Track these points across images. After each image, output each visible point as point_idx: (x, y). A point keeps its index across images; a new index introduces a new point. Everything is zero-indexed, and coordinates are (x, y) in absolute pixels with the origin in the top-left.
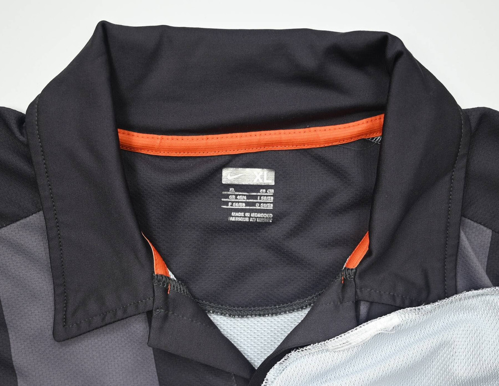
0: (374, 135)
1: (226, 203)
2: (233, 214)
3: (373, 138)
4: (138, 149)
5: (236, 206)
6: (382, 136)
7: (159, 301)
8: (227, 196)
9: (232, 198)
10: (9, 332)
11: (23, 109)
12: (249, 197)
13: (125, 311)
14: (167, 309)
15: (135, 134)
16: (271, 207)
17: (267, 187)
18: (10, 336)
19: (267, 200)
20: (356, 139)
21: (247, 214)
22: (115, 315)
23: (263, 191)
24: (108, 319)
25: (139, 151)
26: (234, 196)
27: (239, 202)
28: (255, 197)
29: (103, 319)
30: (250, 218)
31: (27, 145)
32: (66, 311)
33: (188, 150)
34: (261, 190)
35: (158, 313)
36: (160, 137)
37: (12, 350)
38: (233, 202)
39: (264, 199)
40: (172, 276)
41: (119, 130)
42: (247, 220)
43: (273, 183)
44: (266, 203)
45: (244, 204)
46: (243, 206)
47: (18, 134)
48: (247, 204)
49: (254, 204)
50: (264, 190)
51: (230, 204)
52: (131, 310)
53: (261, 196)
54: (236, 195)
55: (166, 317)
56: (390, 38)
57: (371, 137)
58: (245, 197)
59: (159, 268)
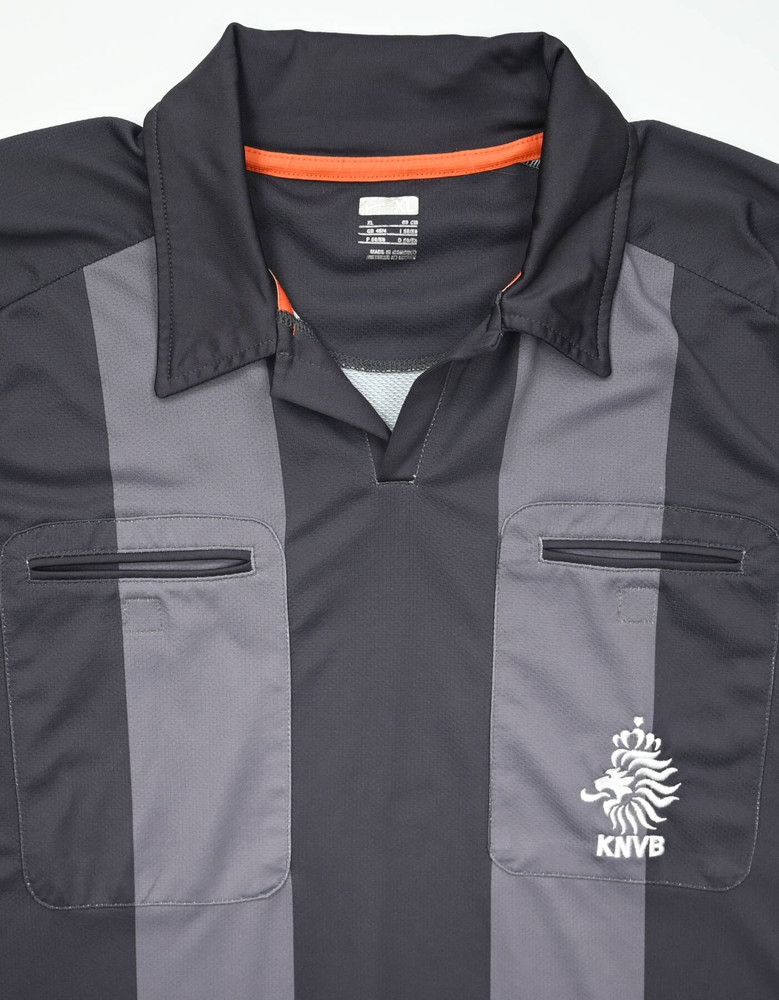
0: (532, 158)
1: (364, 238)
2: (372, 251)
3: (530, 162)
4: (264, 169)
5: (375, 241)
6: (542, 159)
7: (284, 343)
8: (365, 230)
9: (370, 232)
10: (103, 386)
11: (139, 120)
12: (390, 230)
13: (242, 356)
14: (292, 353)
15: (262, 152)
16: (414, 242)
17: (410, 218)
18: (104, 391)
19: (410, 233)
20: (511, 163)
21: (389, 252)
22: (230, 362)
23: (405, 222)
24: (221, 368)
25: (265, 172)
26: (372, 230)
27: (378, 236)
28: (396, 230)
29: (216, 368)
30: (390, 256)
31: (142, 160)
32: (171, 361)
33: (322, 173)
34: (403, 222)
35: (283, 357)
36: (290, 156)
37: (106, 409)
38: (371, 237)
39: (407, 232)
40: (297, 317)
41: (246, 148)
42: (388, 258)
43: (416, 213)
44: (410, 237)
45: (384, 239)
46: (382, 241)
47: (133, 145)
48: (388, 238)
49: (395, 239)
50: (407, 222)
51: (368, 239)
52: (250, 355)
53: (403, 228)
54: (375, 229)
55: (290, 363)
56: (546, 38)
57: (529, 159)
58: (385, 231)
59: (283, 304)
